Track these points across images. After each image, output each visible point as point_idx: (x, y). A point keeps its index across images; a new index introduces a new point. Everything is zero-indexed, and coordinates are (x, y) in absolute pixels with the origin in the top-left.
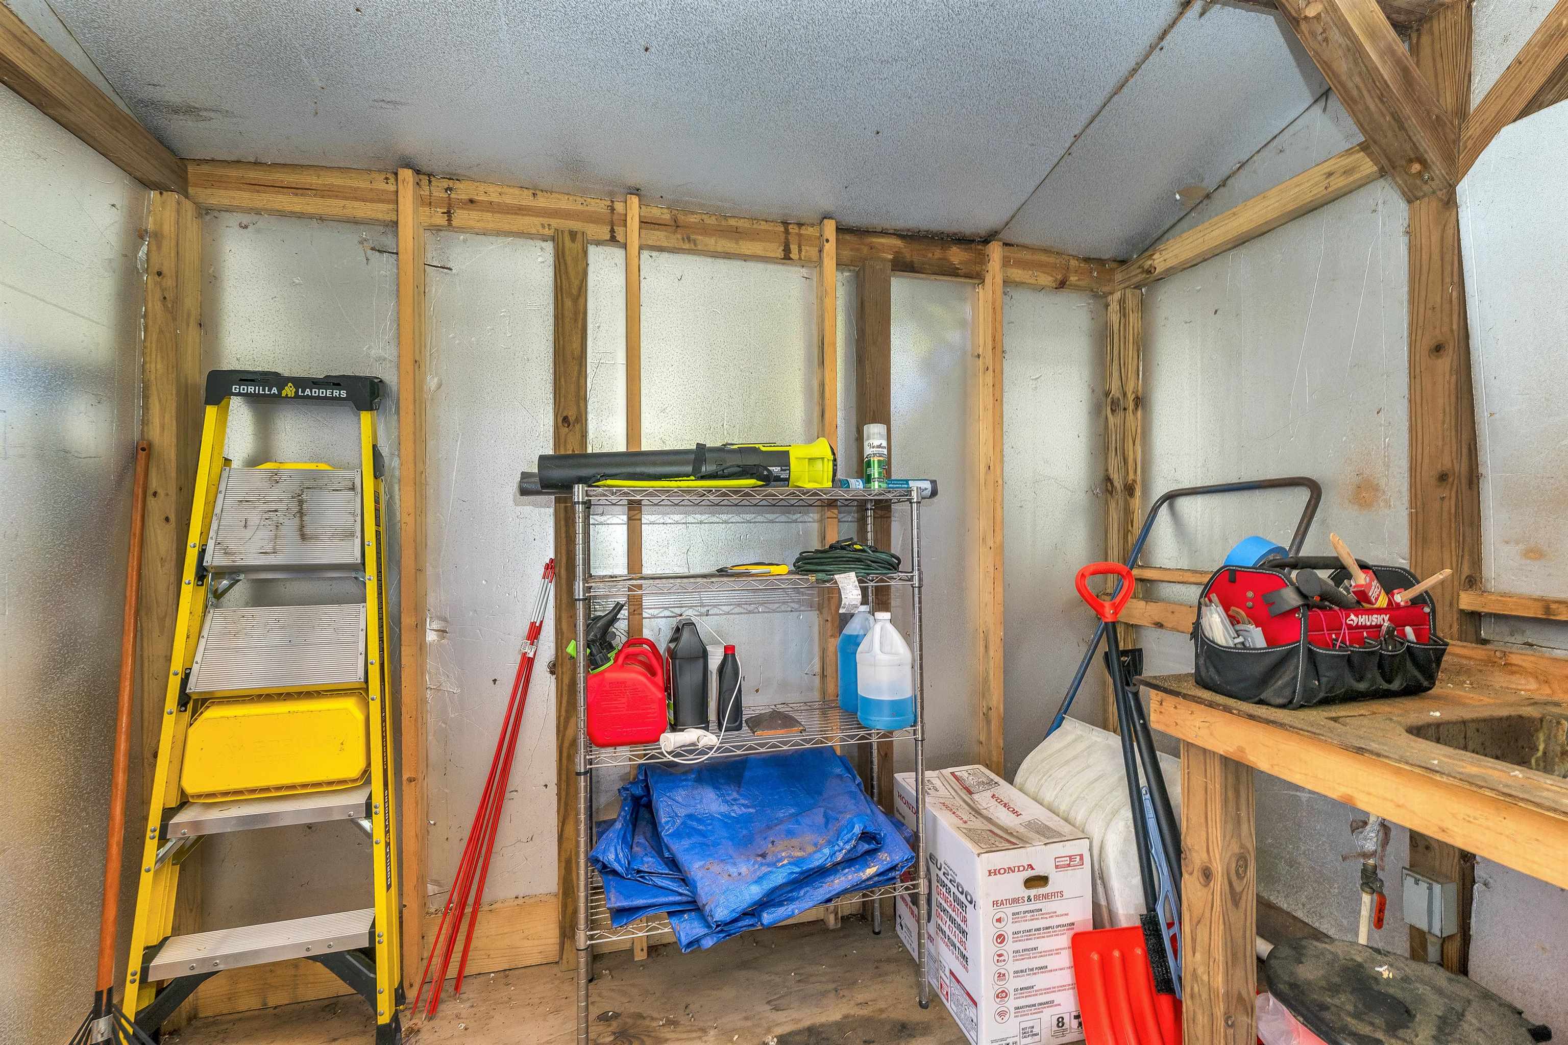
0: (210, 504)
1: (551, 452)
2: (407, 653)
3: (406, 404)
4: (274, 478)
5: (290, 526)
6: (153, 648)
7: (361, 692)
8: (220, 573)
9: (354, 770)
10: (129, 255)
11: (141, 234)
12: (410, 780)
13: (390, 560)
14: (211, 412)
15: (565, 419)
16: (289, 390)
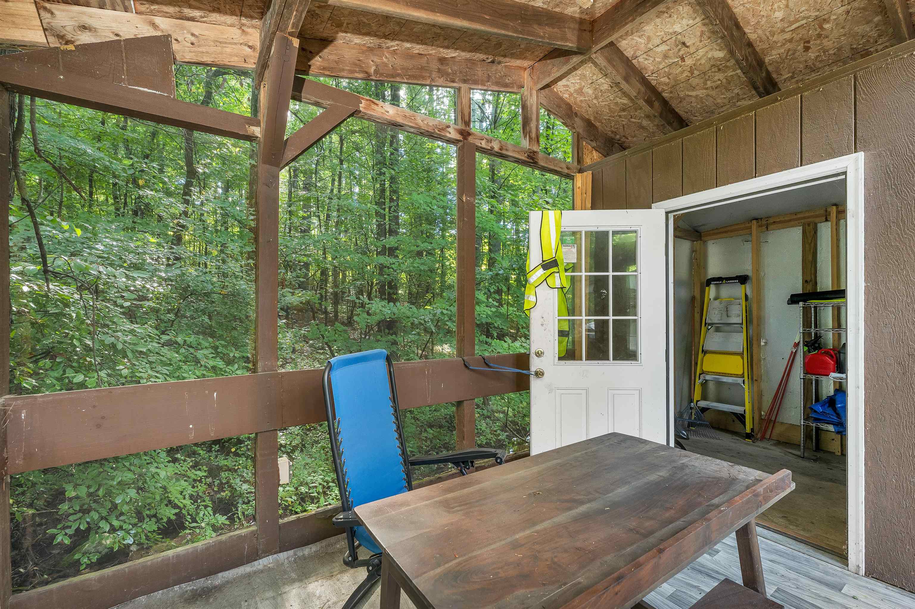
0: (707, 309)
1: (800, 292)
2: (755, 346)
3: (754, 280)
4: (721, 303)
5: (725, 314)
6: (696, 340)
7: (741, 354)
8: (709, 324)
9: (741, 372)
10: (691, 255)
11: (693, 251)
12: (756, 380)
13: (750, 322)
14: (707, 288)
15: (806, 281)
16: (724, 281)
